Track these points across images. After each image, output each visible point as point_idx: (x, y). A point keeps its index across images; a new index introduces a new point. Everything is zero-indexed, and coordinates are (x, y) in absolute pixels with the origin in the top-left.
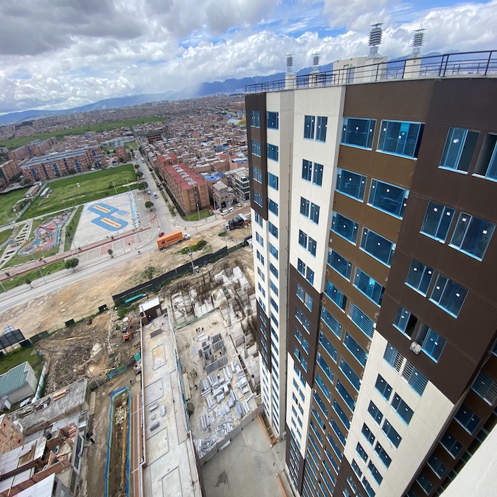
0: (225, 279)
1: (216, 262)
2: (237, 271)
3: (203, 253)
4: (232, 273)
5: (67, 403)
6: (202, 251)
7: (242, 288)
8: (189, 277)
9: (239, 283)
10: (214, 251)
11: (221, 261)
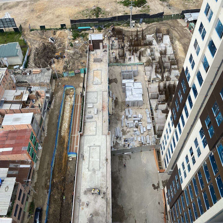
0: (154, 42)
1: (150, 24)
2: (167, 39)
3: (141, 11)
4: (162, 39)
5: (40, 78)
6: (140, 9)
7: (167, 56)
8: (126, 28)
9: (165, 51)
10: (151, 13)
11: (154, 25)
